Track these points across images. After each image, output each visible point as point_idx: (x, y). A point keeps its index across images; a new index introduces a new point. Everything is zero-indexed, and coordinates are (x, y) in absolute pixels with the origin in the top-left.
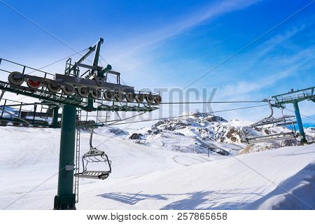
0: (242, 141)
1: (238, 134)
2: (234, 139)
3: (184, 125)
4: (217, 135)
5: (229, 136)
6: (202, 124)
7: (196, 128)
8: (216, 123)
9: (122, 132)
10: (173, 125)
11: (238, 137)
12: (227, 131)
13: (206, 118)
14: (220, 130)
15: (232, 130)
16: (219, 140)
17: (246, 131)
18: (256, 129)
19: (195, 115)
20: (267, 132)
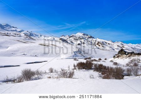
1: (101, 44)
2: (99, 46)
4: (93, 44)
5: (97, 44)
6: (87, 39)
7: (85, 40)
8: (91, 39)
10: (77, 38)
11: (101, 45)
12: (97, 43)
13: (87, 36)
14: (94, 42)
15: (99, 43)
17: (103, 43)
18: (106, 43)
19: (83, 35)
20: (109, 44)
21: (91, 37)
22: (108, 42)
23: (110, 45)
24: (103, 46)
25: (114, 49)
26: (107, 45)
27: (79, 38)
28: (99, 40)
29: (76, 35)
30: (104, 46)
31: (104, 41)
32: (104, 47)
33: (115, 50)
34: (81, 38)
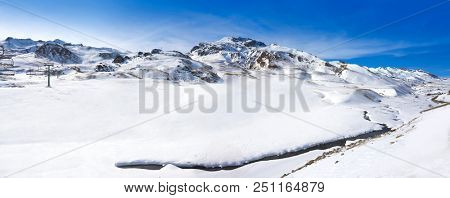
13: (244, 43)
17: (279, 56)
18: (291, 55)
19: (234, 40)
20: (300, 59)
21: (253, 43)
22: (300, 54)
23: (304, 63)
27: (211, 48)
28: (273, 48)
31: (286, 49)
33: (314, 78)
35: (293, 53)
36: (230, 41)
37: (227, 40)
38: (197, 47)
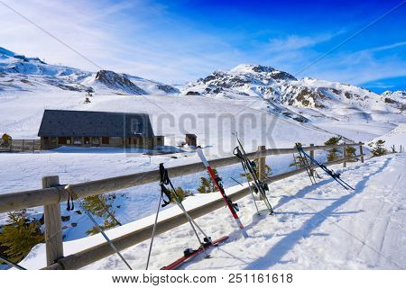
0: (316, 106)
1: (312, 96)
2: (306, 103)
3: (242, 82)
4: (284, 97)
5: (299, 98)
6: (265, 82)
7: (257, 86)
8: (282, 81)
9: (172, 88)
10: (227, 82)
11: (311, 100)
12: (298, 92)
13: (269, 74)
14: (289, 90)
15: (305, 92)
16: (287, 103)
17: (322, 94)
18: (335, 91)
19: (256, 69)
20: (348, 95)
21: (282, 75)
22: (346, 88)
23: (354, 100)
24: (321, 102)
25: (366, 116)
26: (338, 101)
27: (233, 80)
28: (309, 83)
29: (229, 73)
30: (326, 103)
31: (328, 84)
32: (322, 107)
33: (374, 117)
34: (241, 81)
35: (337, 88)
36: (250, 71)
37: (244, 69)
38: (212, 78)
